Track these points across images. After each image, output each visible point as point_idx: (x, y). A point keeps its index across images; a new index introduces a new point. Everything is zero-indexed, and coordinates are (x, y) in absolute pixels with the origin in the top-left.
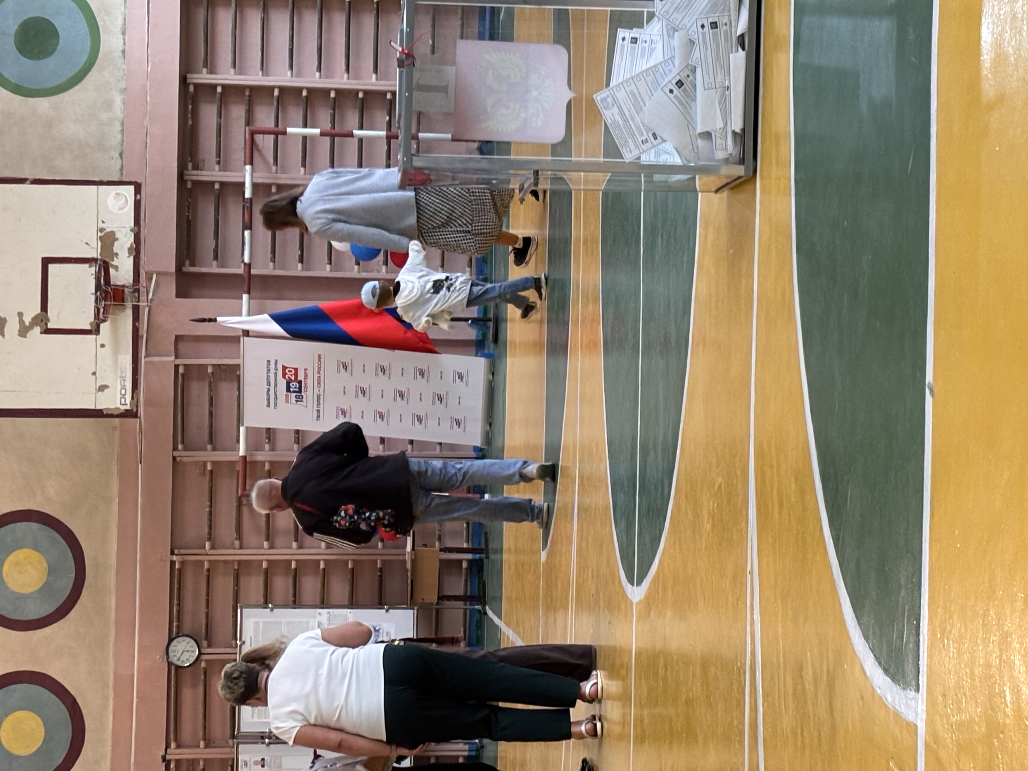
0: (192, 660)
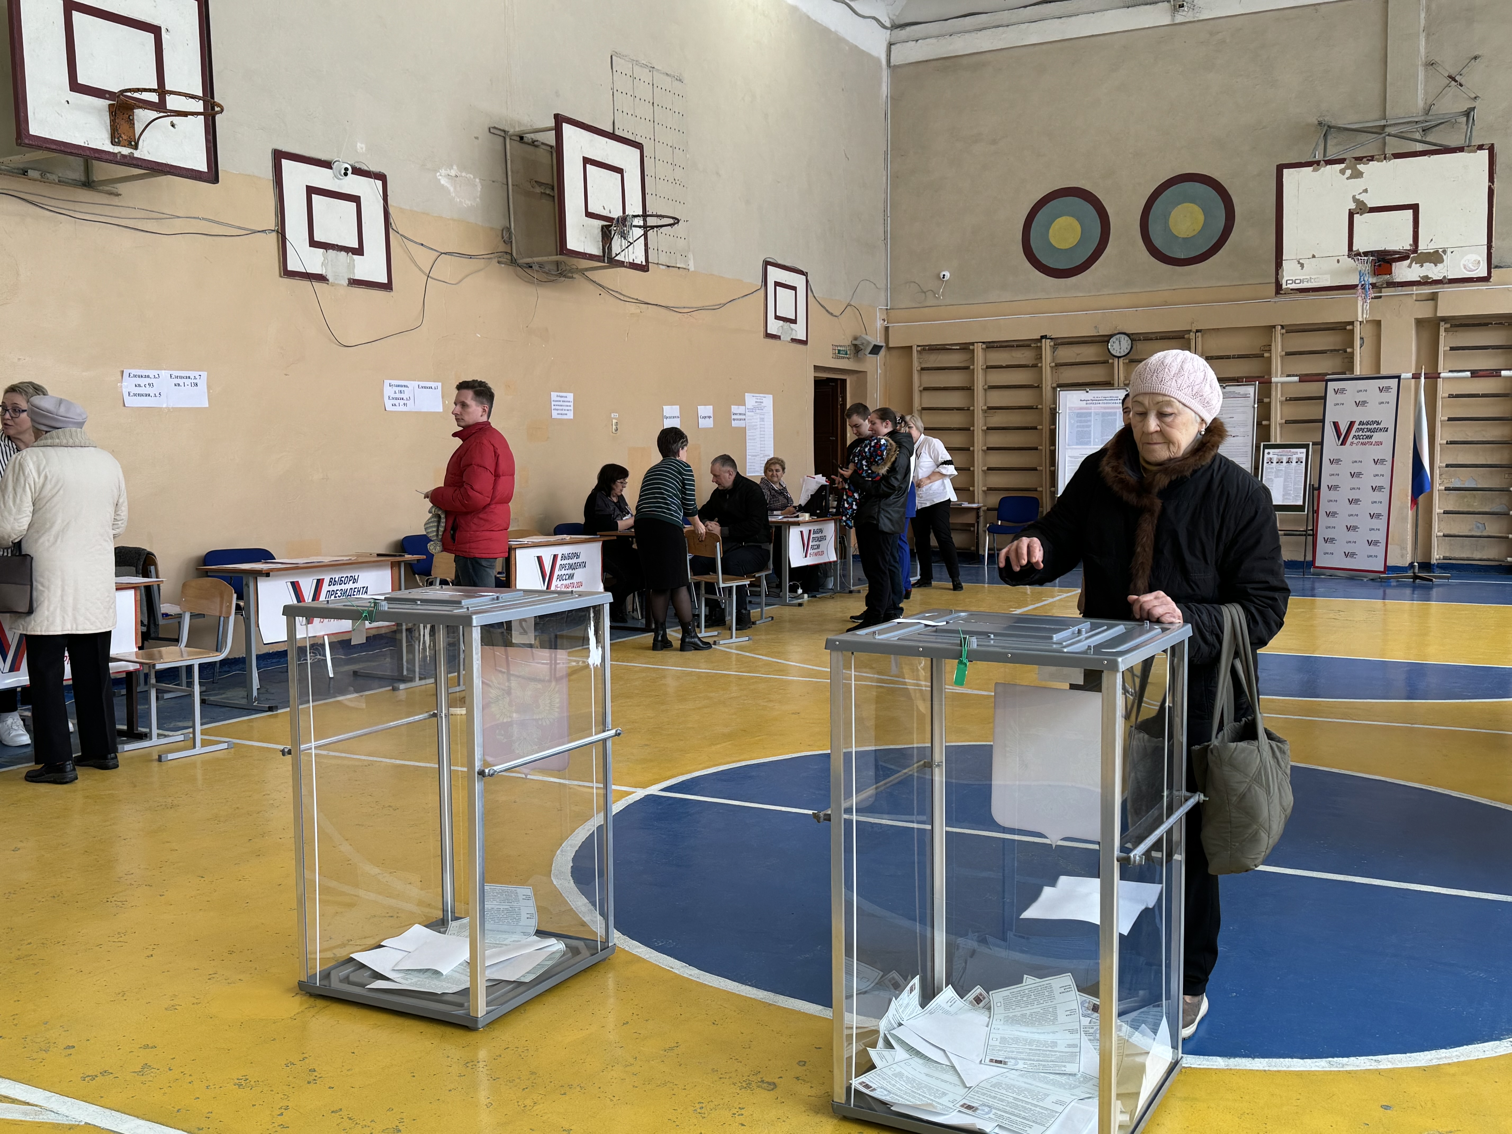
0: (1114, 352)
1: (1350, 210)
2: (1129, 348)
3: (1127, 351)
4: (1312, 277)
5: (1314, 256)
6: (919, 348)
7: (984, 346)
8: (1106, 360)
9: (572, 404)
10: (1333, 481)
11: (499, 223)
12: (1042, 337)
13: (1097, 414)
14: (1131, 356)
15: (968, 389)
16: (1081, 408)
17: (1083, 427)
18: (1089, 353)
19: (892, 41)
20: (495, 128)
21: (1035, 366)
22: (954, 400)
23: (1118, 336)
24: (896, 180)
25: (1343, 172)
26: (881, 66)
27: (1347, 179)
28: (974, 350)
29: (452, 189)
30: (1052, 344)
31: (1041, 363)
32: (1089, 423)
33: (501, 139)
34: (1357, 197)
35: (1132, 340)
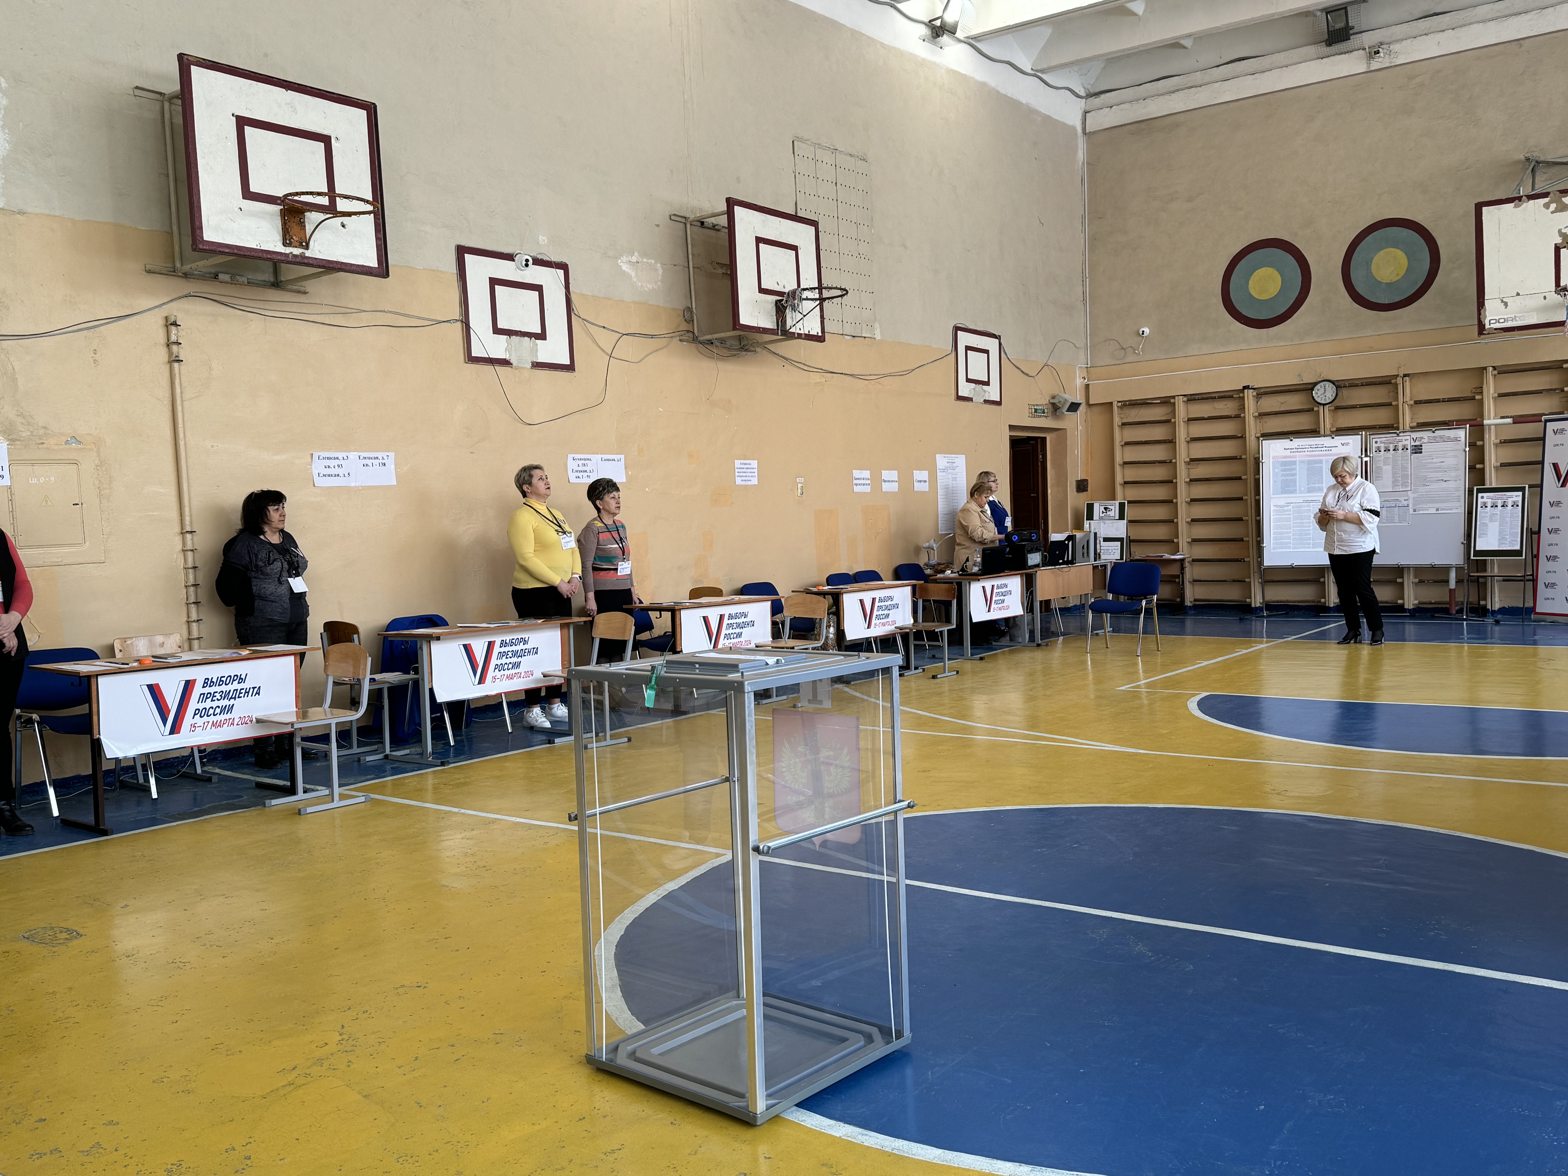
0: (1319, 400)
1: (1555, 244)
2: (1334, 395)
3: (1332, 398)
4: (1517, 315)
5: (1518, 294)
6: (1120, 404)
7: (1185, 399)
8: (1312, 408)
9: (756, 471)
10: (1553, 525)
11: (680, 304)
12: (1245, 388)
13: (1301, 462)
14: (1337, 403)
15: (1171, 442)
16: (1285, 457)
17: (1288, 475)
18: (1294, 401)
19: (1087, 109)
20: (675, 215)
21: (1238, 416)
22: (1158, 453)
23: (1322, 384)
24: (1094, 242)
25: (1547, 206)
26: (1076, 134)
27: (1552, 212)
28: (1174, 403)
29: (633, 274)
30: (1255, 394)
31: (1244, 413)
32: (1294, 472)
33: (682, 225)
34: (1563, 231)
35: (1338, 387)
